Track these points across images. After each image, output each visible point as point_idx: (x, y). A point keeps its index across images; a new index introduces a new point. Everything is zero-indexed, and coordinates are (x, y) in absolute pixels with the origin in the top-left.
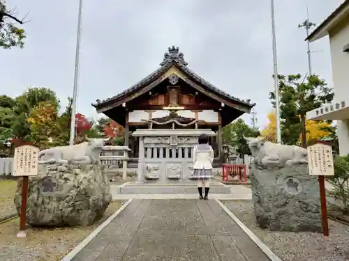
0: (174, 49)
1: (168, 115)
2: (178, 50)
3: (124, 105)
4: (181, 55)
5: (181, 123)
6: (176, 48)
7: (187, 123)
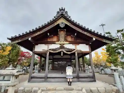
0: (62, 9)
1: (59, 47)
2: (64, 10)
3: (30, 39)
4: (66, 12)
5: (67, 51)
6: (63, 9)
7: (70, 52)
